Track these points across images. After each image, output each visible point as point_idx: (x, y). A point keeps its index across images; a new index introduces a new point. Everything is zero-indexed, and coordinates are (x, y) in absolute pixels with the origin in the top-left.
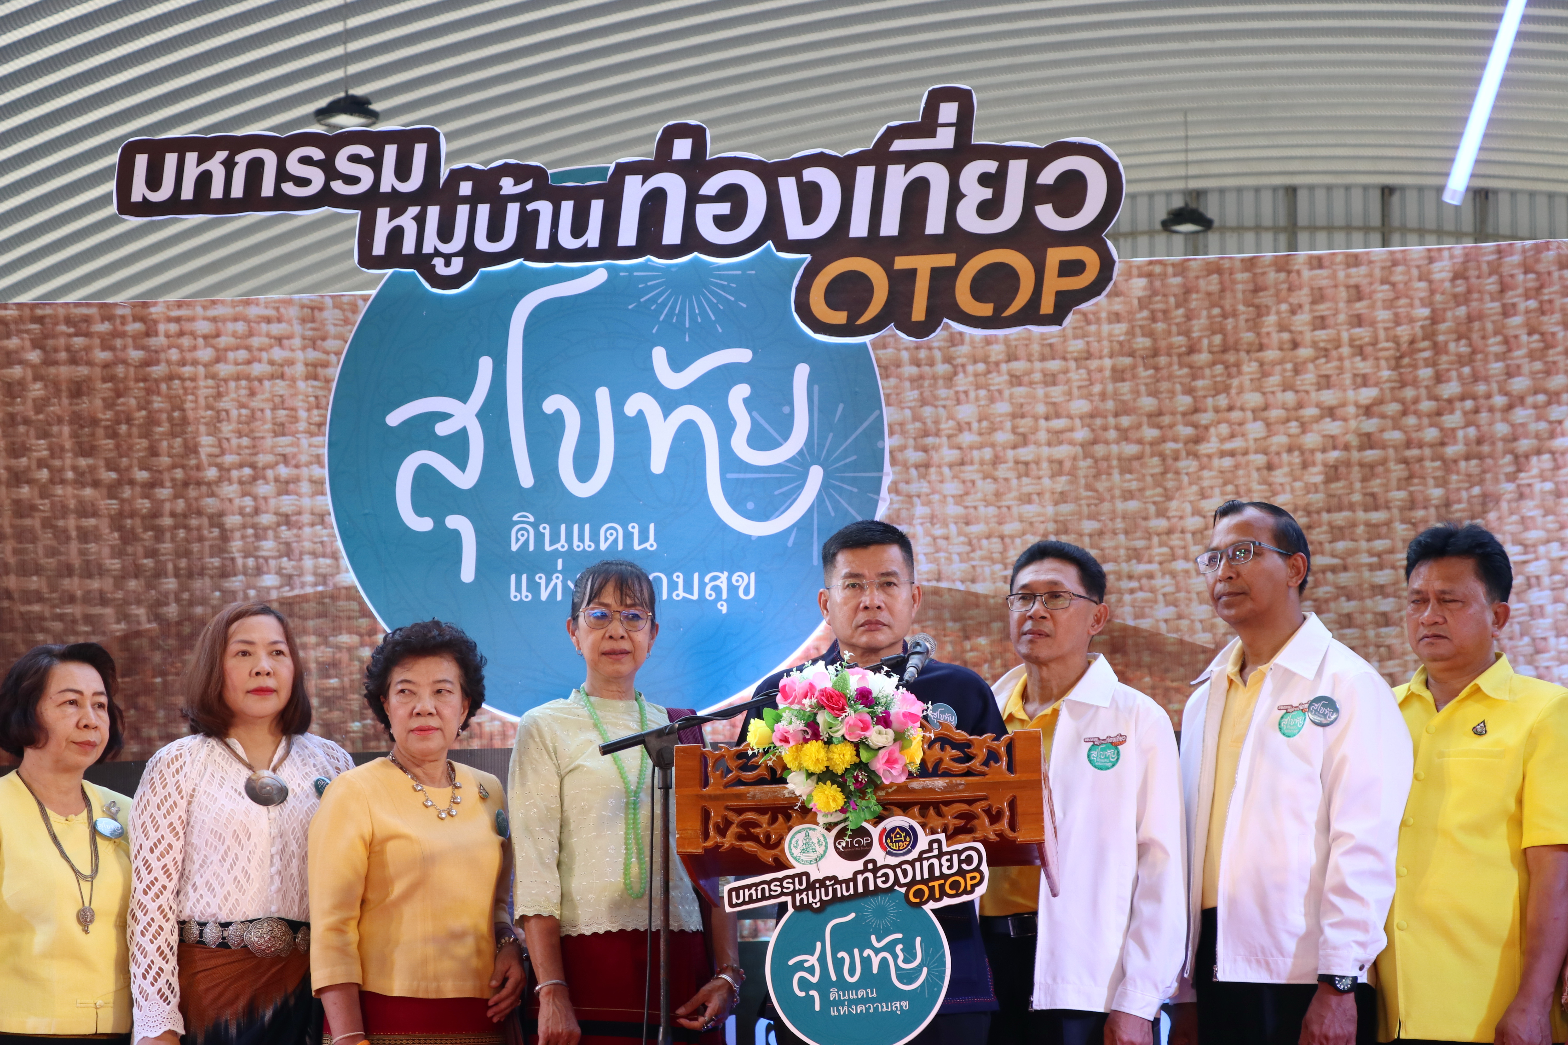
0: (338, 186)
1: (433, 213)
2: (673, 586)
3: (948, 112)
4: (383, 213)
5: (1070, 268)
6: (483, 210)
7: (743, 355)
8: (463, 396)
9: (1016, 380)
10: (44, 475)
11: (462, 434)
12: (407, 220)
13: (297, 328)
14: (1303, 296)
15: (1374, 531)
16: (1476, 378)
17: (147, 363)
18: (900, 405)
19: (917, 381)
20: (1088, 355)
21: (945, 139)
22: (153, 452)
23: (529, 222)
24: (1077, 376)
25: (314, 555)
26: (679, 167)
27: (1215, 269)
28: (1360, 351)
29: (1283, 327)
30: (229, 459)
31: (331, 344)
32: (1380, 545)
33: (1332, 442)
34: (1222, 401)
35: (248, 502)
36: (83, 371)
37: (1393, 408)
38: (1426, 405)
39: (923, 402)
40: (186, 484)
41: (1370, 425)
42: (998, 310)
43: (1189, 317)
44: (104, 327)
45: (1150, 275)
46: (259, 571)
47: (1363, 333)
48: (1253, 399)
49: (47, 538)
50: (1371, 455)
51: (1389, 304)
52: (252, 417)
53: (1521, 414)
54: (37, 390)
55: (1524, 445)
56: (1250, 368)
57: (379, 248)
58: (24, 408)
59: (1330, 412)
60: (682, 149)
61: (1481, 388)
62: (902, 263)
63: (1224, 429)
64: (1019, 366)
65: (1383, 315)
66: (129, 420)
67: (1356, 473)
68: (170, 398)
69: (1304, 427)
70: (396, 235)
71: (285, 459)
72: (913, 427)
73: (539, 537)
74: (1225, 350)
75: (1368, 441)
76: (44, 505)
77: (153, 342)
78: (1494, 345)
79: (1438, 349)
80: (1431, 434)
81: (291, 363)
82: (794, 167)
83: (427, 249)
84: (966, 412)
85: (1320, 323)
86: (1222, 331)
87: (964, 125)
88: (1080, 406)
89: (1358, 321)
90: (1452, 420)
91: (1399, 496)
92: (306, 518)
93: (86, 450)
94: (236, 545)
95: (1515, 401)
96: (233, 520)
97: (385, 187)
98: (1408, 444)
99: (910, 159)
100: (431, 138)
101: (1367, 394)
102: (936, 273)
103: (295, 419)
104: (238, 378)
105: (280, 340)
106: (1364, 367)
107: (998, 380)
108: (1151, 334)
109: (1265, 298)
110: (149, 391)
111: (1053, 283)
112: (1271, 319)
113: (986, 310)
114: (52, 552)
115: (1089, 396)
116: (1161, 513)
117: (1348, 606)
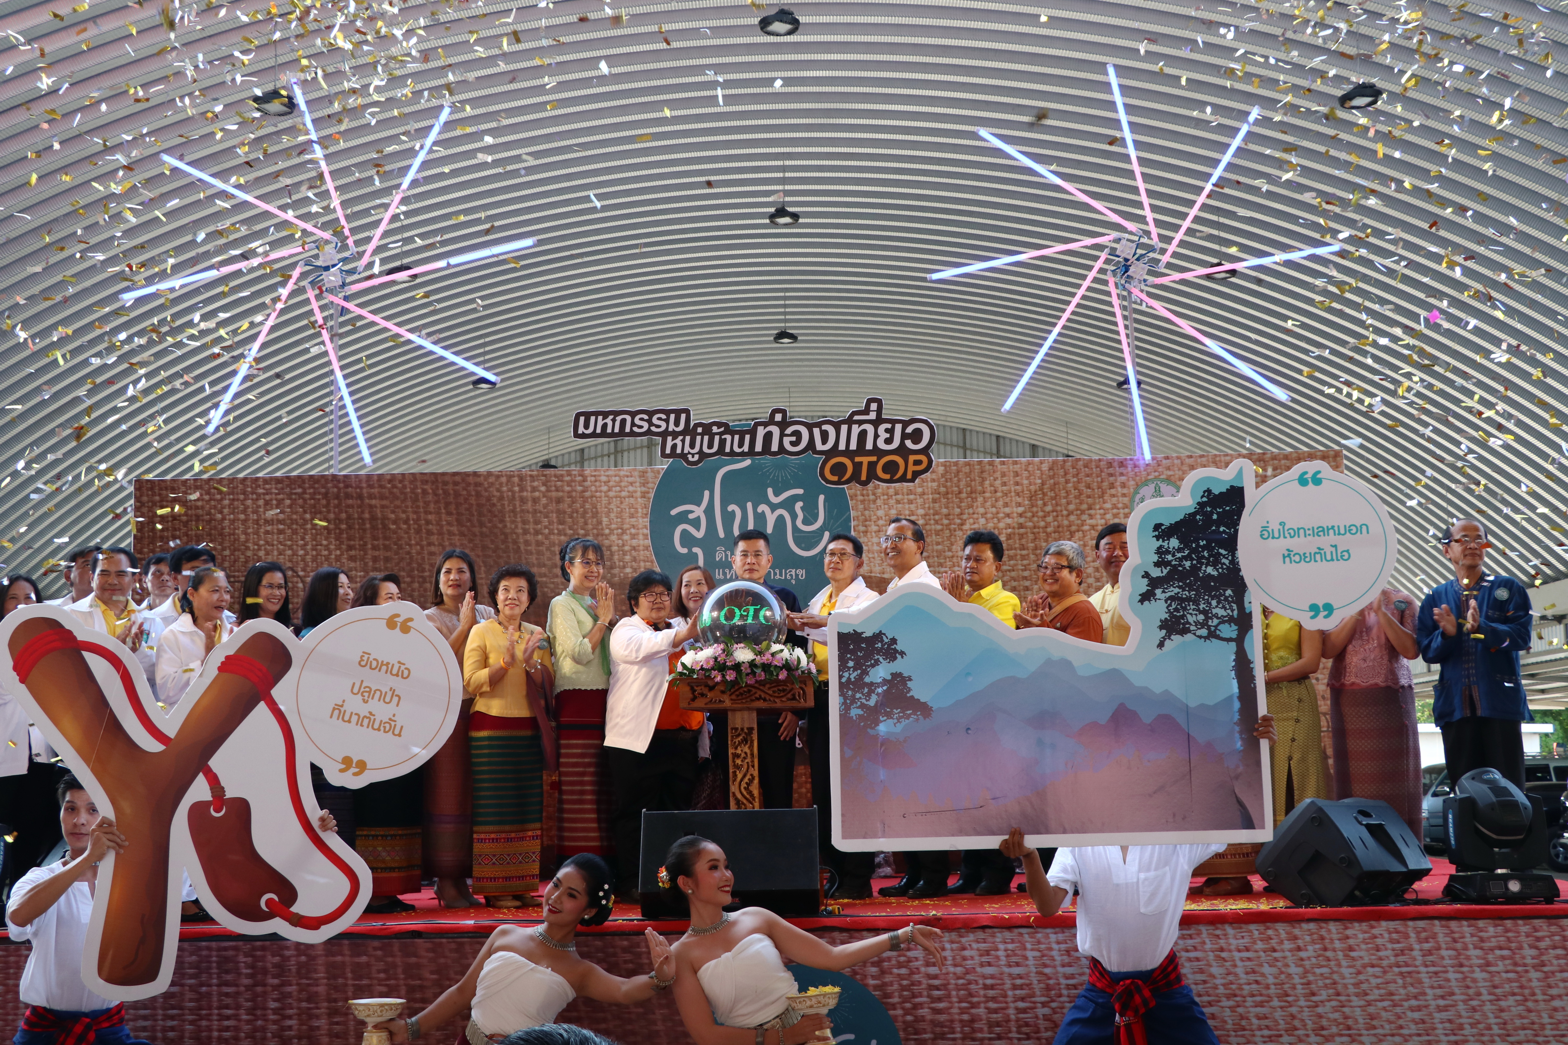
0: (653, 429)
1: (688, 438)
2: (775, 574)
3: (874, 406)
4: (670, 438)
5: (917, 463)
6: (706, 438)
7: (800, 491)
8: (699, 505)
9: (898, 502)
10: (547, 531)
11: (698, 518)
12: (678, 441)
13: (638, 480)
14: (998, 474)
15: (1023, 557)
16: (1057, 505)
17: (584, 491)
18: (857, 510)
19: (863, 502)
20: (924, 494)
21: (873, 416)
22: (586, 523)
23: (722, 442)
24: (920, 501)
25: (644, 561)
26: (777, 424)
27: (968, 464)
28: (1018, 494)
29: (991, 485)
30: (613, 526)
31: (650, 485)
32: (1025, 562)
33: (1009, 526)
34: (971, 511)
35: (620, 542)
36: (561, 494)
37: (1029, 514)
38: (1041, 514)
39: (865, 509)
40: (598, 535)
41: (1022, 520)
42: (892, 477)
43: (959, 481)
44: (568, 478)
45: (945, 466)
46: (624, 567)
47: (1019, 488)
48: (981, 510)
49: (548, 554)
50: (1022, 531)
51: (1028, 478)
52: (622, 511)
53: (1072, 518)
54: (544, 501)
55: (1073, 528)
56: (980, 499)
57: (668, 451)
58: (539, 507)
59: (1008, 515)
60: (778, 417)
61: (1059, 508)
62: (857, 459)
63: (971, 521)
64: (899, 497)
65: (1025, 482)
66: (577, 512)
67: (1017, 537)
68: (592, 504)
69: (999, 521)
70: (674, 447)
71: (634, 526)
72: (861, 518)
73: (726, 556)
74: (971, 493)
75: (1021, 526)
76: (547, 542)
77: (586, 484)
78: (1063, 493)
79: (1044, 494)
80: (1042, 524)
81: (636, 492)
82: (819, 425)
83: (686, 451)
84: (880, 513)
85: (1004, 484)
86: (970, 486)
87: (879, 411)
88: (921, 512)
89: (1017, 484)
90: (1049, 519)
91: (1031, 545)
92: (641, 548)
93: (561, 522)
94: (616, 557)
95: (1070, 513)
96: (615, 548)
97: (670, 429)
98: (1035, 527)
99: (860, 423)
100: (687, 411)
101: (1021, 510)
102: (870, 463)
103: (637, 512)
104: (616, 497)
105: (631, 484)
106: (1019, 500)
107: (892, 502)
108: (945, 487)
109: (985, 475)
110: (584, 502)
111: (912, 468)
112: (987, 482)
113: (887, 477)
114: (549, 559)
115: (924, 508)
116: (950, 550)
117: (1014, 584)
